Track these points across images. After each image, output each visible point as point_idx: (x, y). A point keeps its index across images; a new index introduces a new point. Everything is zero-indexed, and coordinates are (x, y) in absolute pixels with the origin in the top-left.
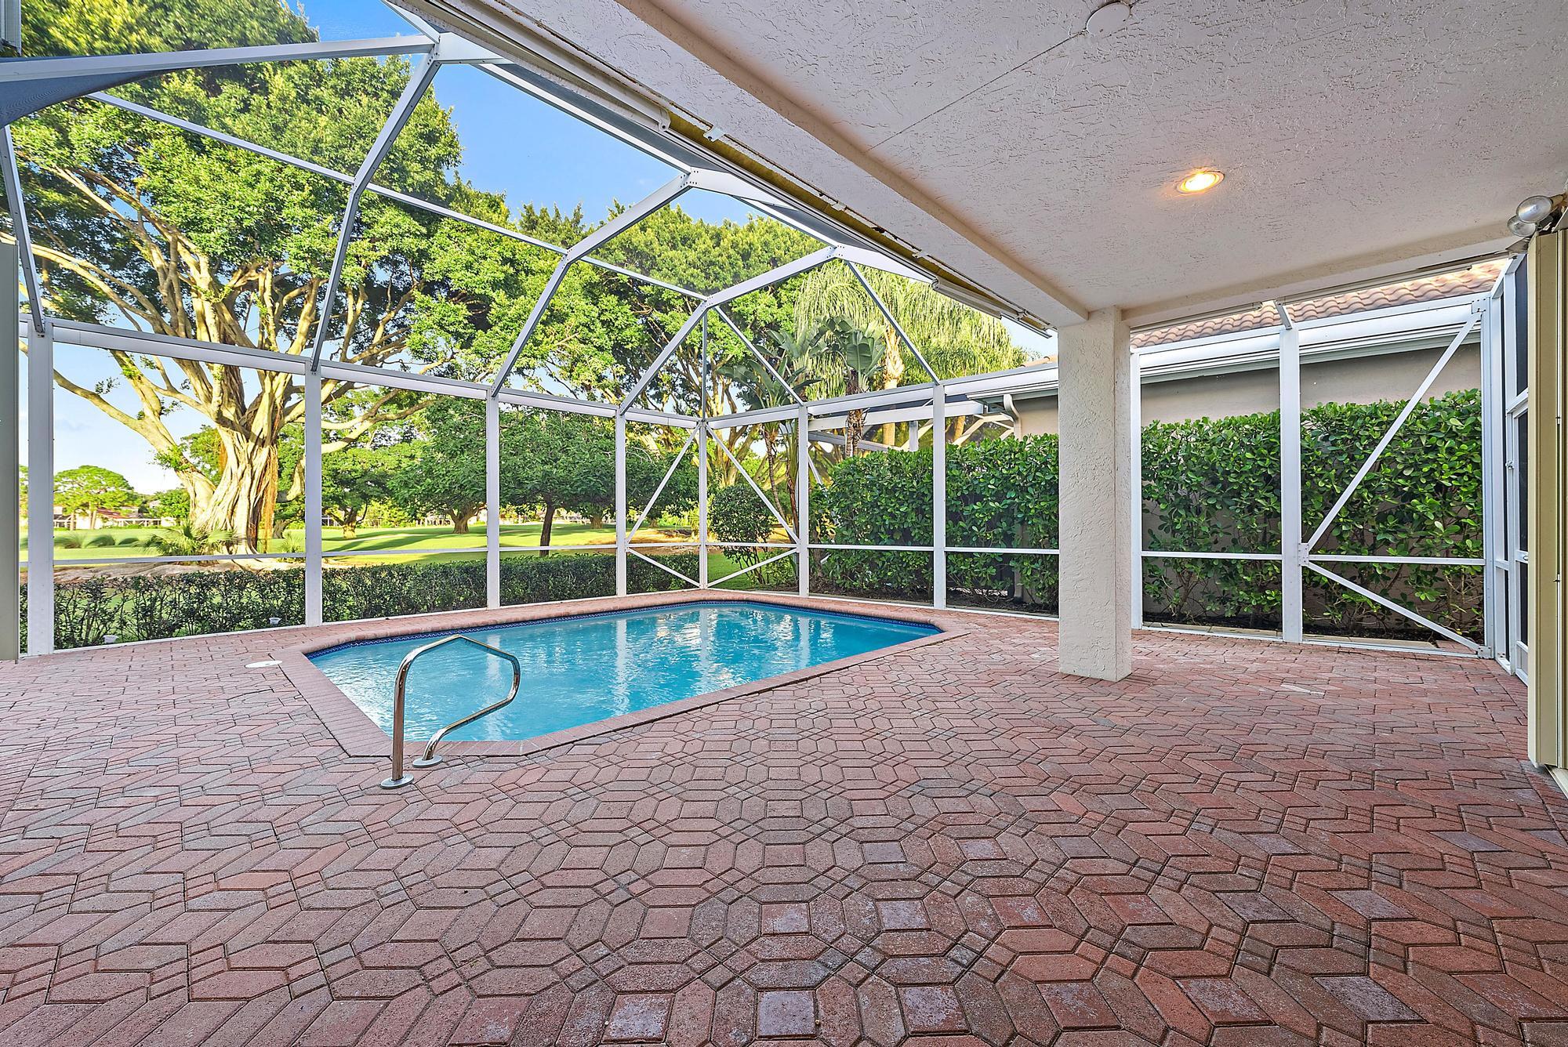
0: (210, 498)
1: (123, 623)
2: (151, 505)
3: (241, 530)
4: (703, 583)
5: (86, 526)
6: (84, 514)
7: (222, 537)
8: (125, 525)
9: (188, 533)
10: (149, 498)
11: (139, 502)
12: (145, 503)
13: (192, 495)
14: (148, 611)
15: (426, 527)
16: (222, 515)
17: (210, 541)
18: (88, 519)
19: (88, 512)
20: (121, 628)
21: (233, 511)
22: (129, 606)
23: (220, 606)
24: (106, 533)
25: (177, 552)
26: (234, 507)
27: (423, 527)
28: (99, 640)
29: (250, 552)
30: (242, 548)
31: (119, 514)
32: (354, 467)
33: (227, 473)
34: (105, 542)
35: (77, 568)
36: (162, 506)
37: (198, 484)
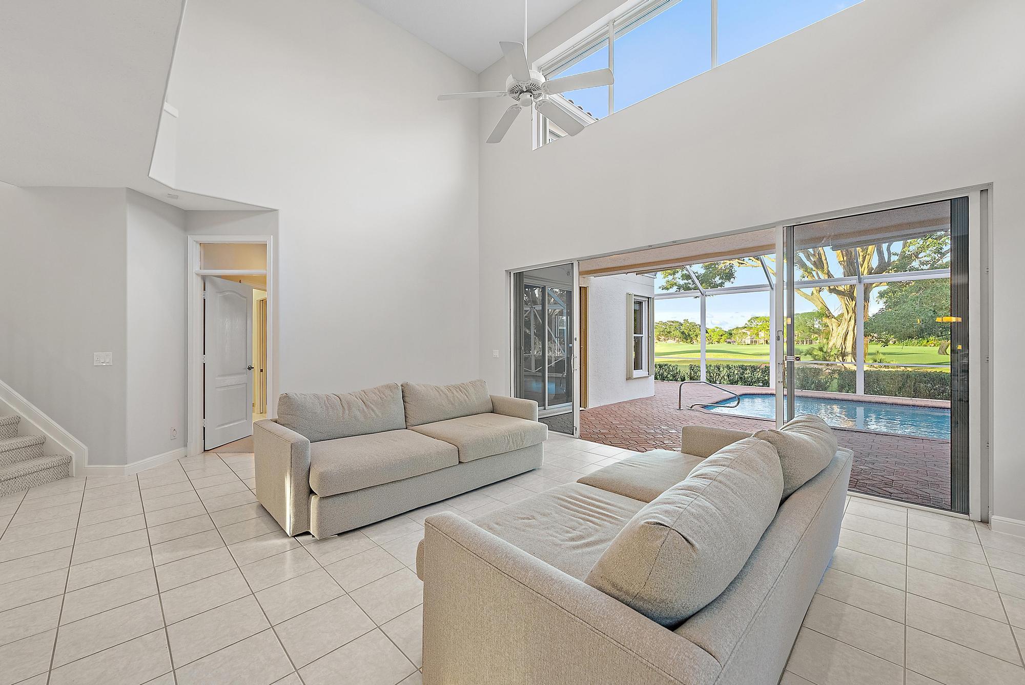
7: (839, 352)
9: (821, 349)
21: (845, 338)
25: (819, 359)
26: (846, 336)
29: (854, 361)
30: (849, 359)
37: (834, 325)
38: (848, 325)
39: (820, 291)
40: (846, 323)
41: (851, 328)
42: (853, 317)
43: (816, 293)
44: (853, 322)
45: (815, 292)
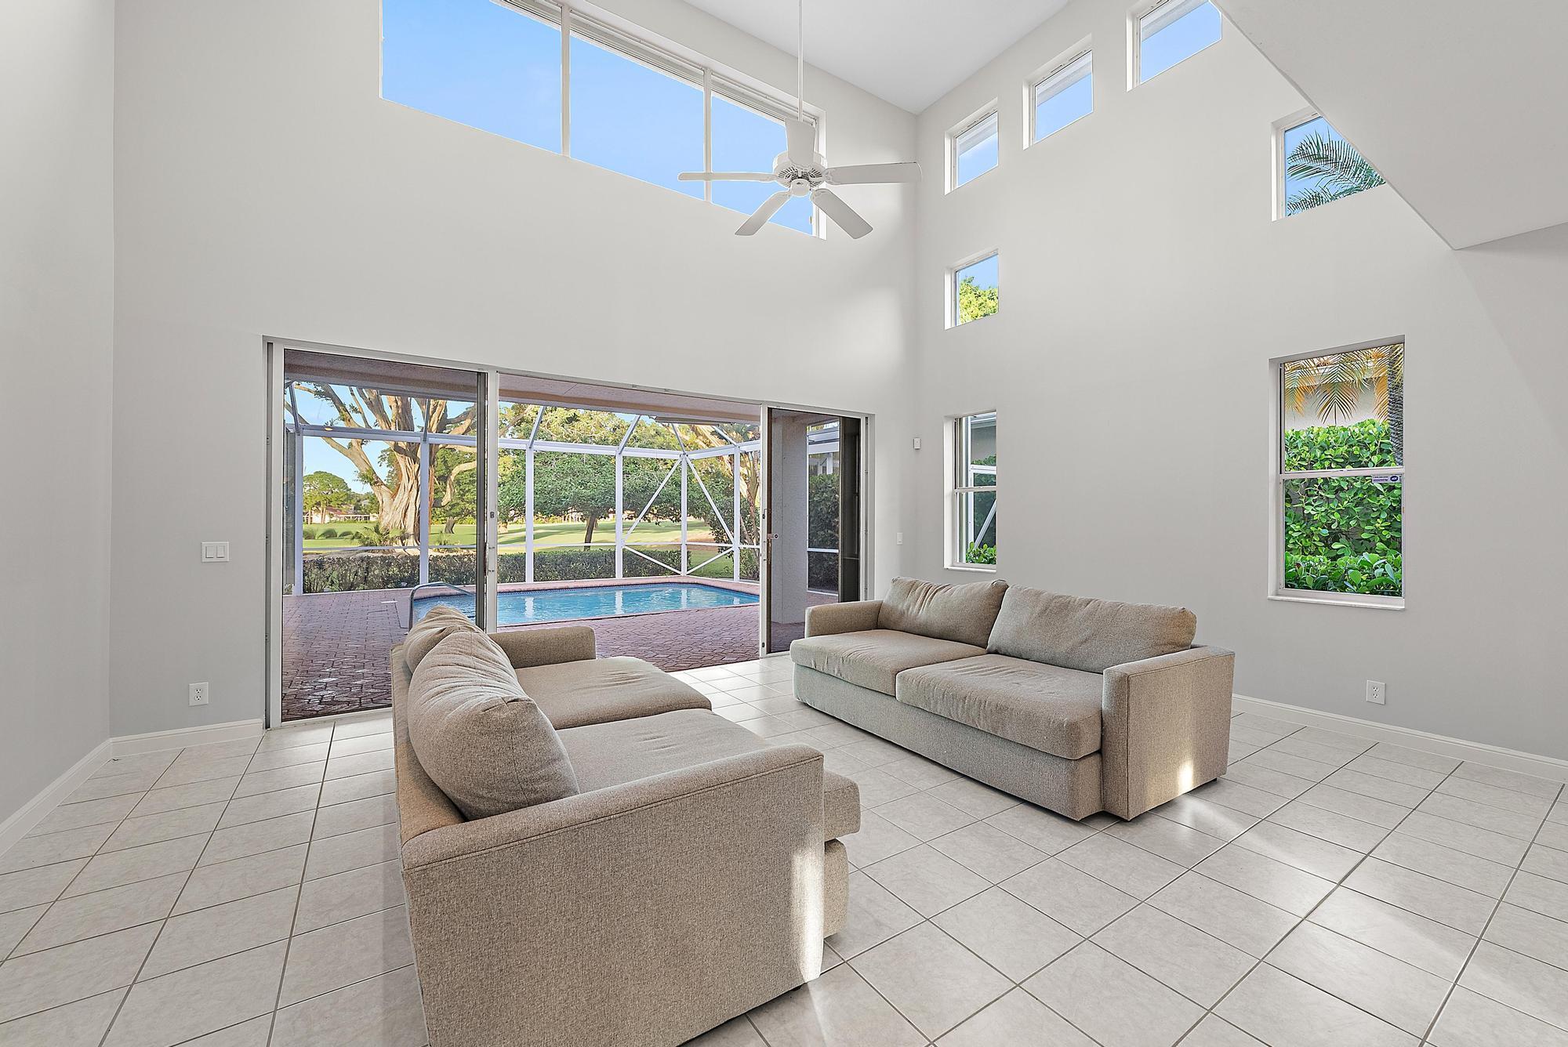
0: (392, 504)
1: (332, 582)
2: (363, 503)
3: (410, 530)
4: (684, 571)
5: (319, 520)
6: (317, 511)
7: (398, 533)
8: (345, 520)
9: (377, 530)
10: (362, 497)
11: (354, 501)
12: (359, 501)
13: (381, 502)
14: (344, 576)
15: (570, 523)
16: (399, 517)
17: (391, 536)
18: (320, 515)
19: (320, 509)
20: (331, 585)
21: (405, 514)
22: (335, 574)
23: (377, 575)
24: (331, 527)
25: (371, 544)
26: (405, 512)
27: (568, 524)
28: (322, 591)
29: (416, 545)
30: (411, 542)
31: (341, 511)
32: (504, 473)
33: (402, 487)
34: (330, 534)
35: (312, 554)
36: (370, 504)
37: (384, 494)
38: (409, 495)
39: (362, 444)
40: (407, 493)
41: (412, 500)
42: (415, 485)
43: (357, 447)
44: (415, 490)
45: (354, 444)
